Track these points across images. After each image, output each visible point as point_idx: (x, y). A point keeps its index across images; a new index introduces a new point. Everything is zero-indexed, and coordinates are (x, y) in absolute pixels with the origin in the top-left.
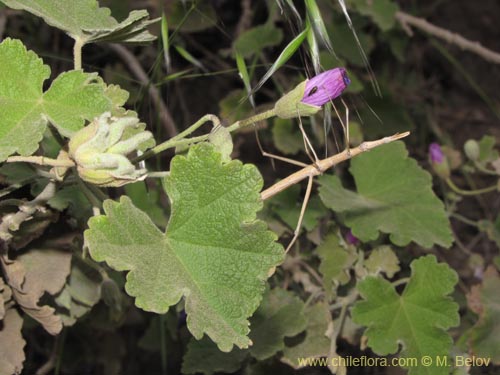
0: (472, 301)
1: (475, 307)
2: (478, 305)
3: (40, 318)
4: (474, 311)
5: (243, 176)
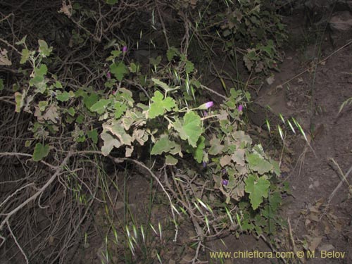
5: (197, 117)
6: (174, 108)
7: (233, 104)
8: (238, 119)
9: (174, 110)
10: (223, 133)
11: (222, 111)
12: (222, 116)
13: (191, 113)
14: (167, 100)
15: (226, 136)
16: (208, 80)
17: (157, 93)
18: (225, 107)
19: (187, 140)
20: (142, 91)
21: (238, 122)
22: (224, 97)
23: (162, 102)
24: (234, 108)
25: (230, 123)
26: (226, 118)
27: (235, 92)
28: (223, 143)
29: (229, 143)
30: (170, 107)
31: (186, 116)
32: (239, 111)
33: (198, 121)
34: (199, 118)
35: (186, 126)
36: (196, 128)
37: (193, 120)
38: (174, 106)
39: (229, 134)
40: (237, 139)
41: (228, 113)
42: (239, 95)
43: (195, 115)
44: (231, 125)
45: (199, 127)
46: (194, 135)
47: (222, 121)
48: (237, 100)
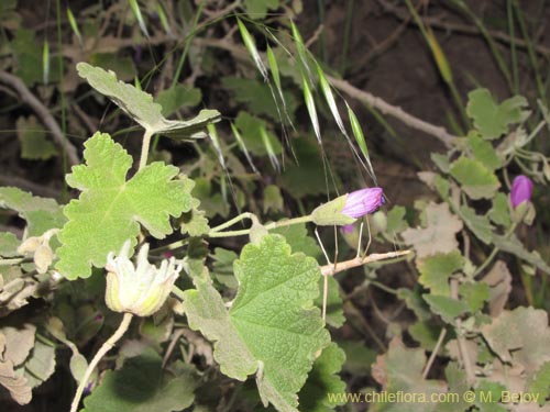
0: (378, 371)
1: (380, 377)
2: (383, 375)
3: (13, 387)
4: (378, 380)
5: (304, 267)
6: (187, 217)
7: (485, 170)
8: (513, 245)
9: (185, 228)
11: (427, 209)
12: (431, 237)
13: (271, 245)
14: (152, 179)
15: (452, 335)
16: (364, 42)
17: (100, 145)
18: (442, 186)
19: (252, 380)
20: (27, 111)
21: (514, 263)
22: (439, 132)
23: (124, 187)
24: (488, 189)
25: (469, 268)
26: (449, 246)
27: (495, 109)
29: (471, 372)
30: (168, 213)
31: (248, 256)
32: (514, 206)
33: (308, 287)
34: (310, 267)
35: (246, 309)
36: (300, 322)
37: (279, 281)
38: (186, 211)
39: (469, 325)
40: (511, 351)
41: (460, 219)
42: (513, 122)
43: (292, 253)
44: (477, 278)
45: (311, 312)
46: (289, 354)
47: (429, 259)
48: (502, 145)
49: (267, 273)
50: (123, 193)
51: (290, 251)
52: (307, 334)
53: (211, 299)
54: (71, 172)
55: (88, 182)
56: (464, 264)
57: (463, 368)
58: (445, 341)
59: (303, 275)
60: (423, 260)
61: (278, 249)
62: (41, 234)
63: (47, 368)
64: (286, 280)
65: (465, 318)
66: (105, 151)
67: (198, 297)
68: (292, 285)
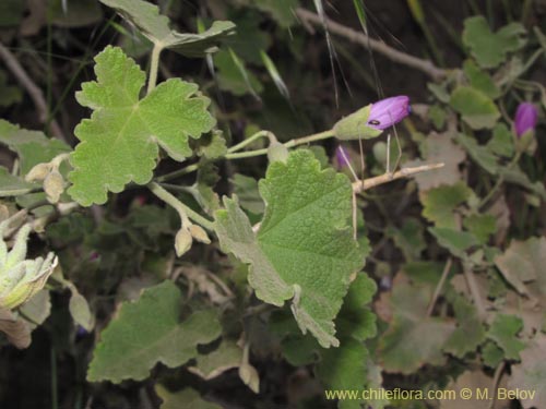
0: (382, 309)
1: (385, 315)
2: (387, 313)
4: (384, 318)
5: (335, 185)
7: (484, 99)
8: (514, 173)
10: (443, 255)
12: (435, 169)
24: (489, 119)
25: (474, 200)
26: (453, 178)
28: (444, 308)
29: (481, 307)
30: (186, 133)
31: (275, 174)
32: (519, 135)
33: (339, 206)
34: (341, 185)
35: (275, 232)
36: (332, 244)
37: (308, 200)
38: (207, 131)
39: (477, 258)
40: (526, 283)
41: (463, 148)
42: (511, 49)
43: (323, 168)
44: (482, 210)
45: (344, 232)
46: (322, 278)
47: (432, 192)
48: (497, 75)
49: (295, 191)
50: (136, 113)
51: (319, 166)
52: (340, 257)
53: (240, 220)
54: (81, 89)
55: (99, 101)
56: (468, 196)
57: (473, 302)
58: (450, 276)
59: (334, 192)
60: (426, 192)
61: (306, 166)
62: (50, 160)
63: (42, 311)
64: (315, 199)
65: (471, 251)
66: (117, 66)
67: (227, 218)
68: (322, 204)
